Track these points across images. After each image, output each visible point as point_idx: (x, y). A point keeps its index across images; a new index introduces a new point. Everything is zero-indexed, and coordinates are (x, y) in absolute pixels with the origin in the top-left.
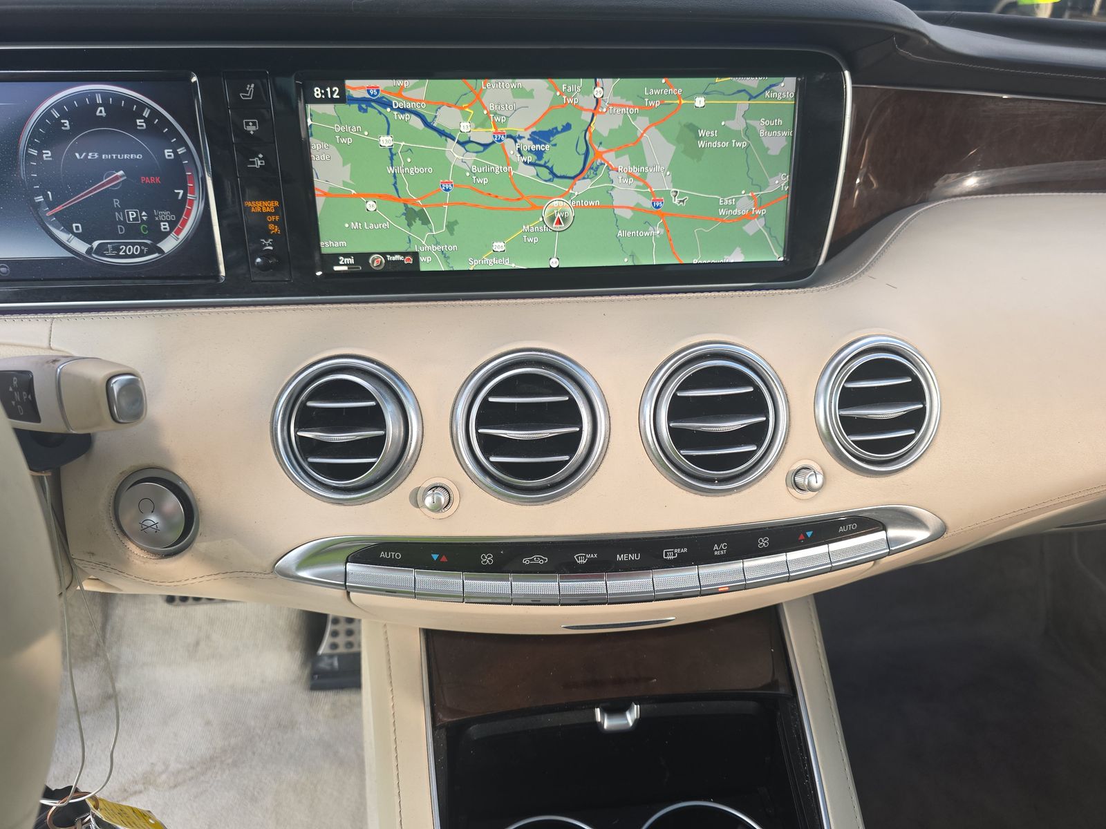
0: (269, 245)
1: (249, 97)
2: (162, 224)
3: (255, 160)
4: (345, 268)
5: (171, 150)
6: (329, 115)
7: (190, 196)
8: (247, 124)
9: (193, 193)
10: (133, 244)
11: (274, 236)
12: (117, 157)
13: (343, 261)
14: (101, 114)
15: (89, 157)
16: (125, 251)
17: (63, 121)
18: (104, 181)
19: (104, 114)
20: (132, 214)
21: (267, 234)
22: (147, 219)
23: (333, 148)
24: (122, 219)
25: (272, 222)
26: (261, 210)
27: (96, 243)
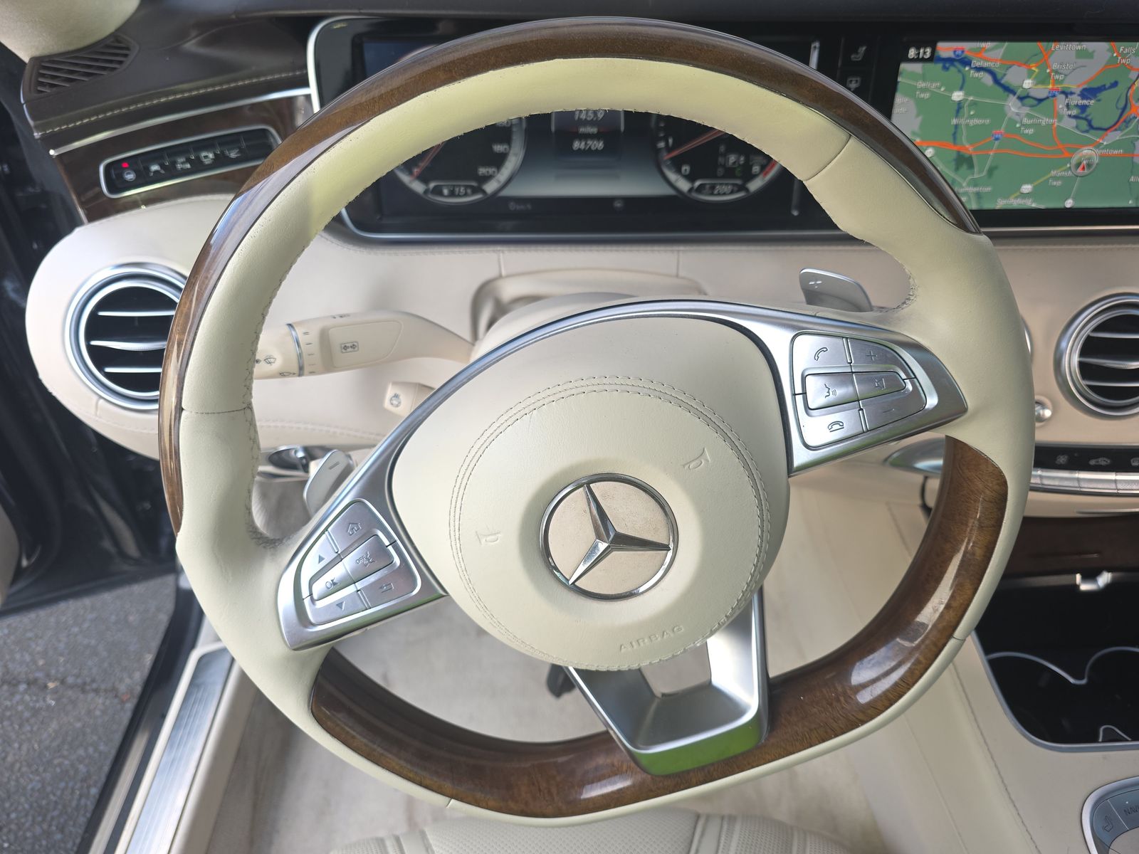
1: (859, 58)
6: (916, 73)
8: (851, 82)
10: (727, 184)
16: (719, 191)
20: (732, 158)
22: (743, 163)
23: (912, 102)
24: (723, 163)
27: (697, 183)
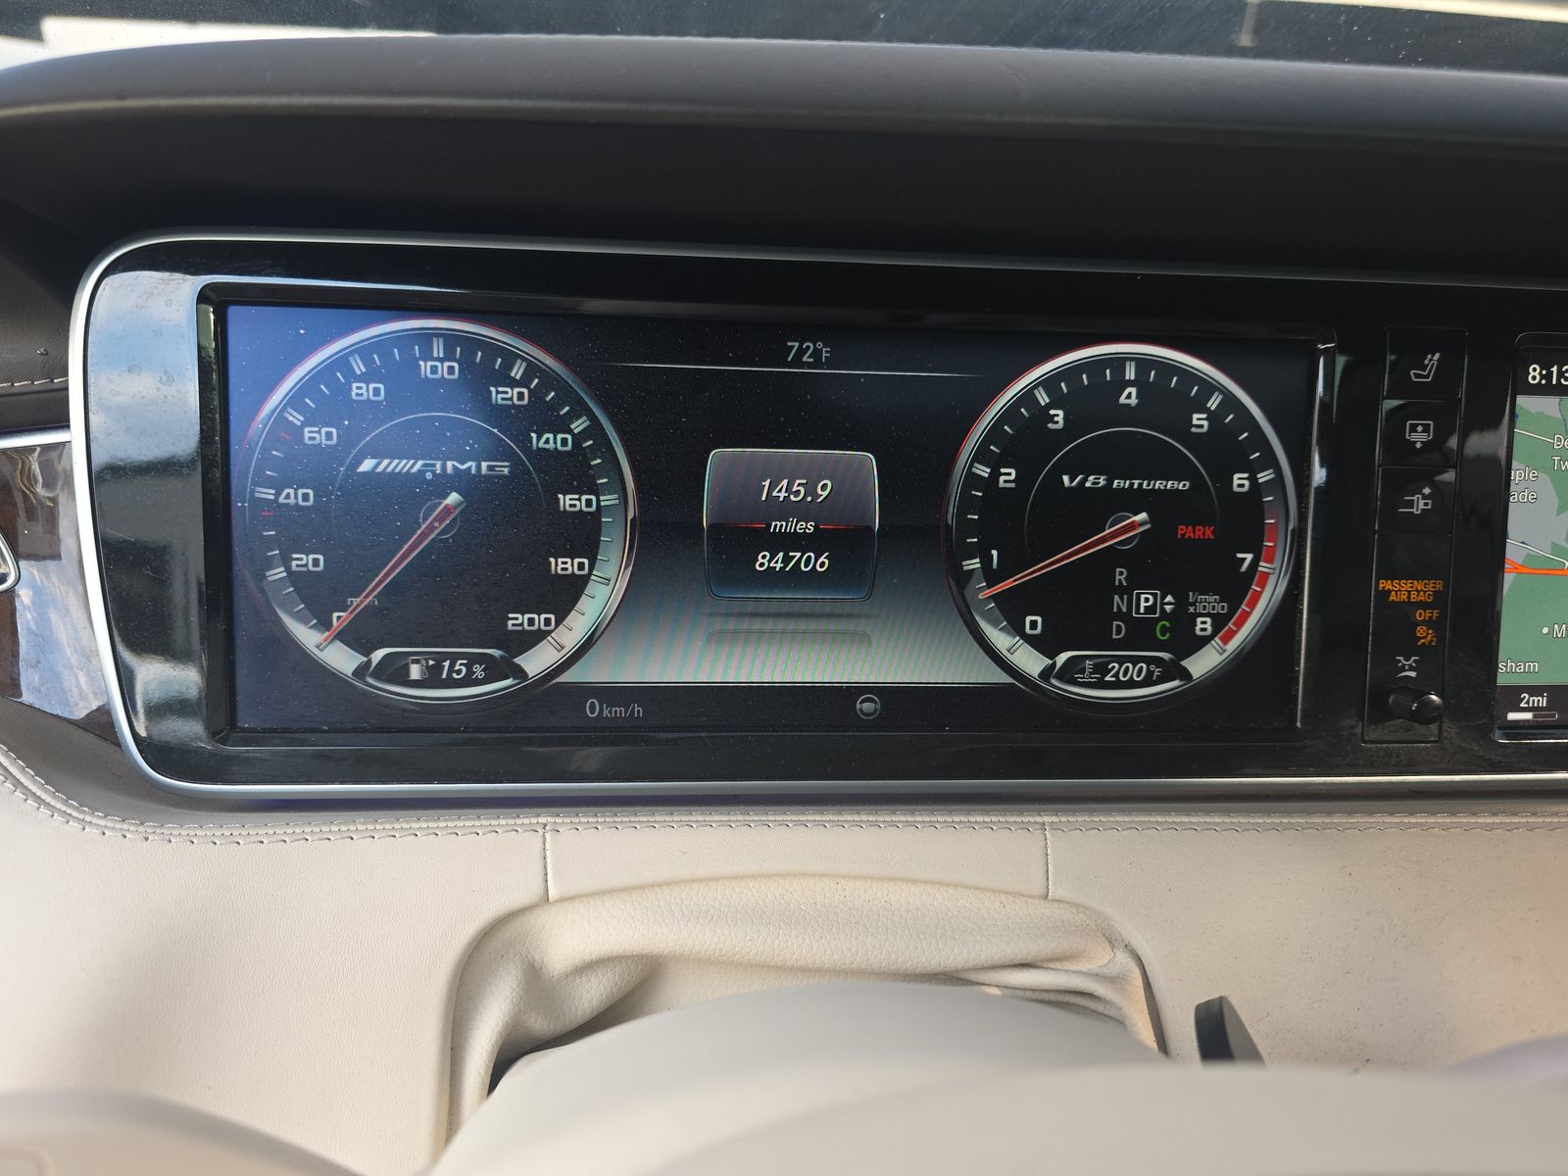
0: (1411, 669)
1: (1427, 377)
2: (1199, 620)
3: (1415, 498)
4: (1528, 716)
5: (1246, 475)
6: (1548, 417)
7: (1263, 567)
8: (1413, 429)
9: (1270, 560)
10: (1135, 661)
11: (1424, 651)
12: (1140, 485)
13: (1528, 702)
14: (1128, 401)
15: (1088, 484)
16: (1116, 675)
17: (1052, 412)
18: (1107, 532)
19: (1134, 401)
20: (1146, 599)
21: (1410, 647)
22: (1173, 610)
23: (1545, 478)
24: (1124, 609)
25: (1424, 623)
26: (1409, 597)
27: (1063, 658)
